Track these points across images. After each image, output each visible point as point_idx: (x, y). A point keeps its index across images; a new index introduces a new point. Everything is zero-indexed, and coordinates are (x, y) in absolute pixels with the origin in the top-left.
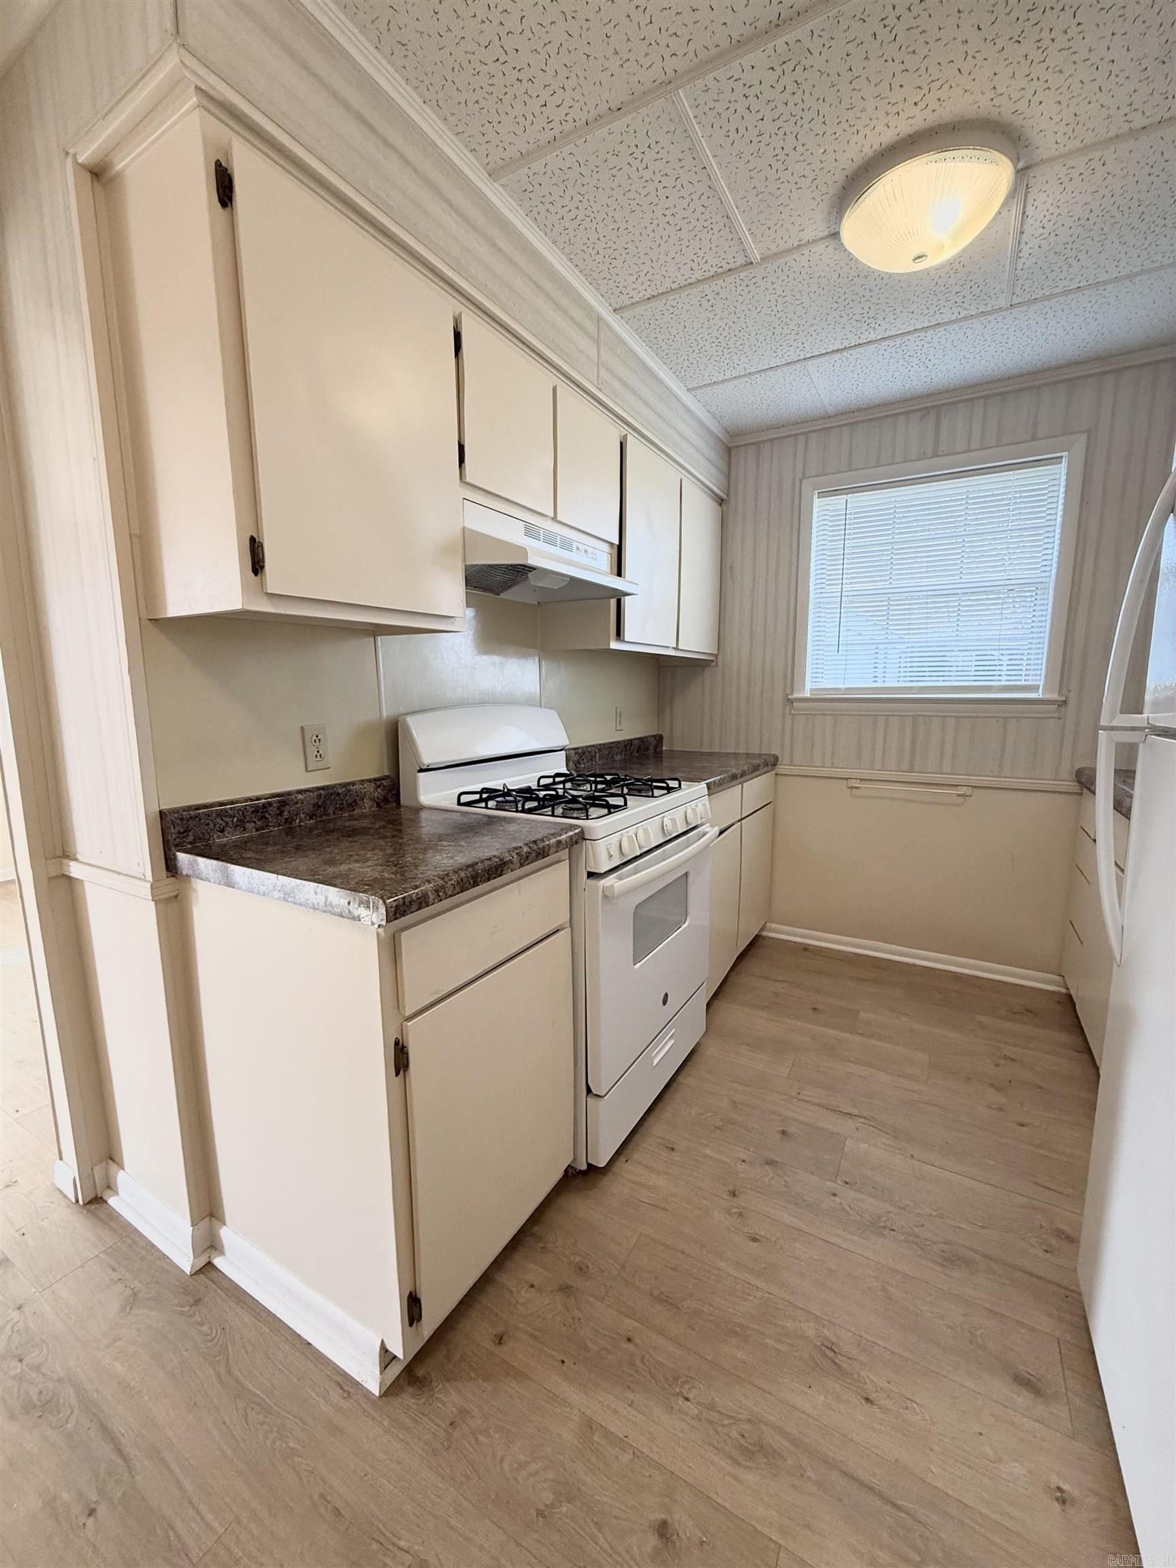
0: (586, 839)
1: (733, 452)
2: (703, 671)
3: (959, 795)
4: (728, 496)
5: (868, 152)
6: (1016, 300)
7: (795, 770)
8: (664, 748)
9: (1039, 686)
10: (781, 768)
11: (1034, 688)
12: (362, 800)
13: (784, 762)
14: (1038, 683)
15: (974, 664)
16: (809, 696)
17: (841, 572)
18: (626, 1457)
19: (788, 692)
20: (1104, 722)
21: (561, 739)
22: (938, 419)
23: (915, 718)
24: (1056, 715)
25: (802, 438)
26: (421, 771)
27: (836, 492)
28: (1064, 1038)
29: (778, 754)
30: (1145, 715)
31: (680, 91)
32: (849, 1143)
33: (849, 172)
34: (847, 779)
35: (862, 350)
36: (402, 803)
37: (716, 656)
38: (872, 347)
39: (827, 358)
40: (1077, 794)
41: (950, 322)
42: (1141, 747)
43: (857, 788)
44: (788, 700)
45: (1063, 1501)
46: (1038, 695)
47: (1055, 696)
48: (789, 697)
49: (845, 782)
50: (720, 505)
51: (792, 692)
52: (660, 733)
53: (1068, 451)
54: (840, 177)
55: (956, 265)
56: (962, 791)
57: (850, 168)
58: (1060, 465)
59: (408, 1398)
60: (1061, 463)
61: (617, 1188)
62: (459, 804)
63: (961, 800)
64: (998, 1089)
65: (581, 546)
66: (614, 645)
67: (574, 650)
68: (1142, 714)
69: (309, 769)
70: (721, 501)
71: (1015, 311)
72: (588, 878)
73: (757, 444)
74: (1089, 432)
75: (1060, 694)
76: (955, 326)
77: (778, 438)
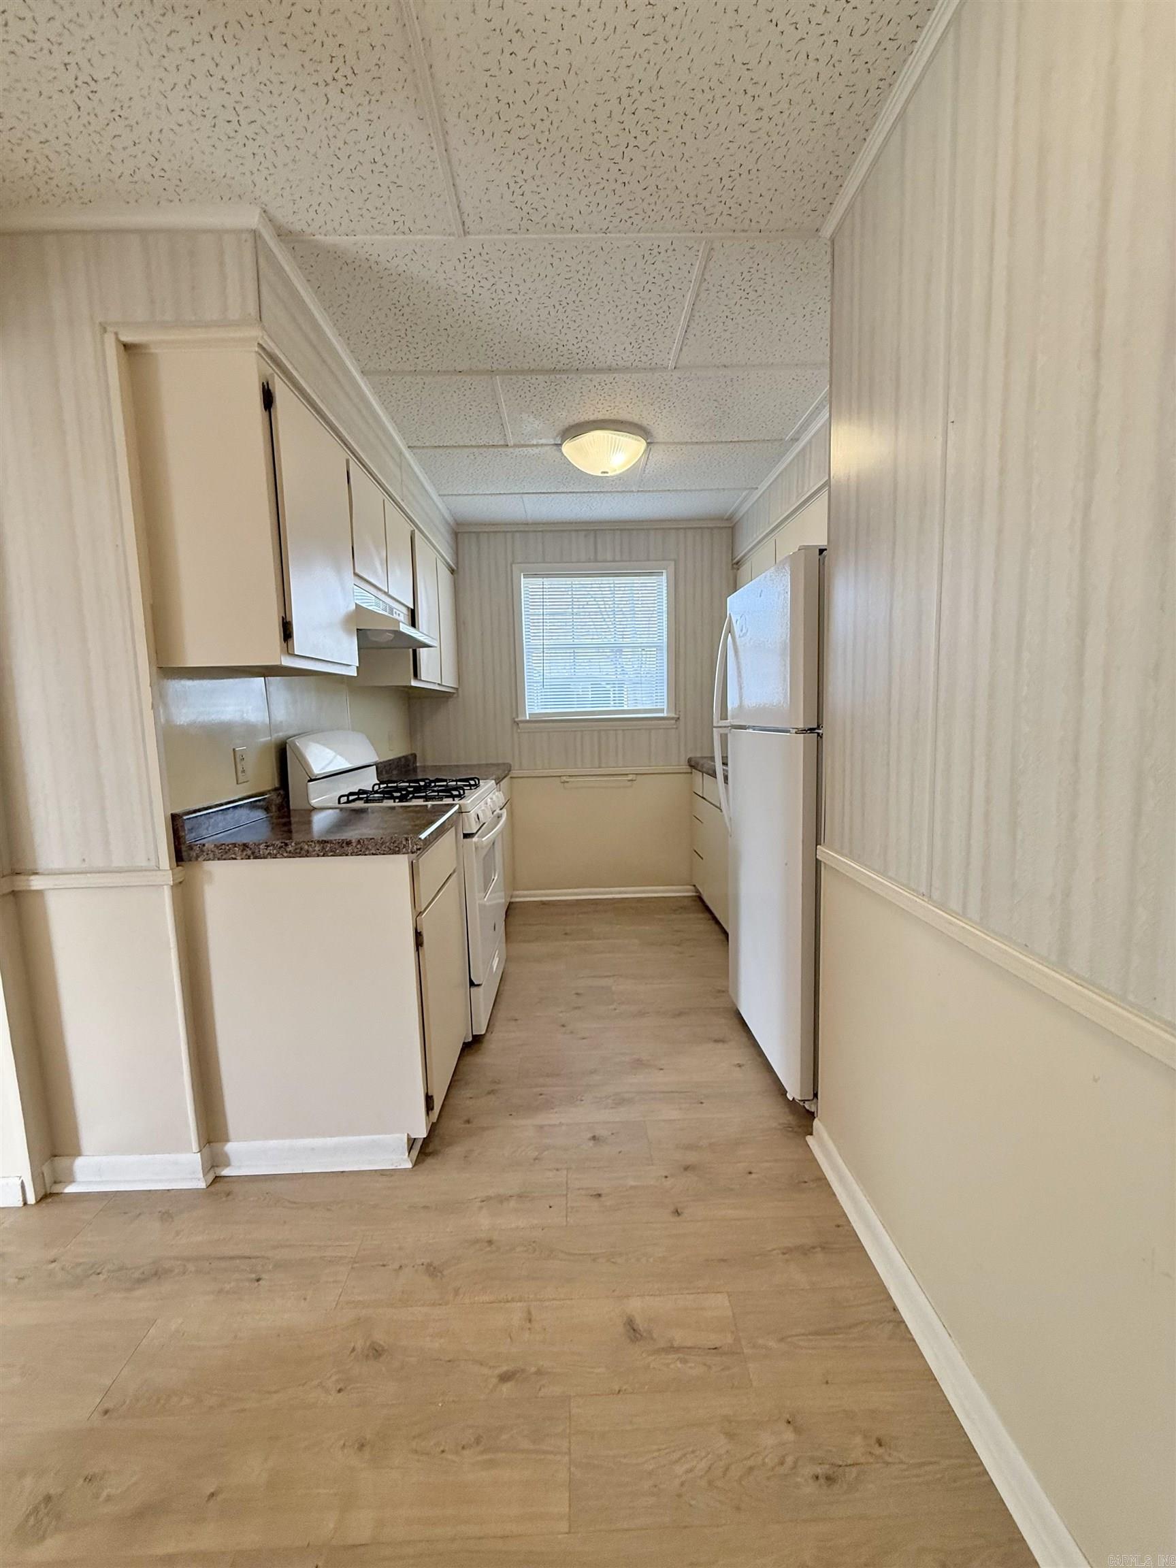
0: (462, 813)
1: (459, 535)
2: (447, 701)
3: (629, 781)
4: (457, 568)
5: (582, 420)
6: (640, 489)
7: (526, 773)
8: (418, 764)
9: (664, 709)
10: (514, 773)
11: (662, 711)
12: (271, 805)
13: (516, 768)
14: (662, 707)
15: (590, 690)
16: (528, 718)
17: (545, 634)
18: (564, 1128)
19: (514, 716)
20: (715, 724)
21: (373, 758)
22: (595, 537)
23: (599, 731)
24: (675, 726)
25: (509, 535)
26: (311, 780)
27: (536, 576)
28: (701, 916)
29: (509, 761)
30: (729, 721)
31: (498, 377)
32: (614, 988)
33: (571, 424)
34: (560, 776)
35: (557, 495)
36: (291, 808)
37: (457, 689)
38: (563, 495)
39: (537, 495)
40: (688, 773)
41: (607, 492)
42: (729, 735)
43: (567, 782)
44: (515, 722)
45: (740, 1066)
46: (665, 714)
47: (673, 715)
48: (516, 720)
49: (558, 778)
50: (452, 573)
51: (517, 717)
52: (413, 752)
53: (666, 569)
54: (567, 425)
55: (619, 477)
56: (630, 777)
57: (572, 423)
58: (661, 577)
59: (430, 1161)
60: (662, 575)
61: (493, 1045)
62: (339, 802)
63: (630, 783)
64: (678, 945)
65: (398, 612)
66: (414, 683)
67: (375, 687)
68: (727, 719)
69: (239, 782)
70: (452, 571)
71: (639, 494)
72: (464, 838)
73: (478, 533)
74: (675, 561)
75: (676, 714)
76: (609, 494)
77: (494, 532)
